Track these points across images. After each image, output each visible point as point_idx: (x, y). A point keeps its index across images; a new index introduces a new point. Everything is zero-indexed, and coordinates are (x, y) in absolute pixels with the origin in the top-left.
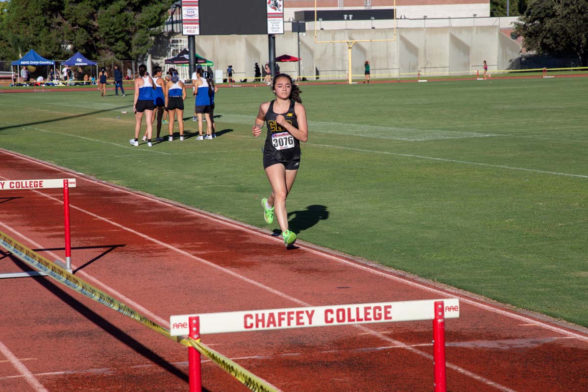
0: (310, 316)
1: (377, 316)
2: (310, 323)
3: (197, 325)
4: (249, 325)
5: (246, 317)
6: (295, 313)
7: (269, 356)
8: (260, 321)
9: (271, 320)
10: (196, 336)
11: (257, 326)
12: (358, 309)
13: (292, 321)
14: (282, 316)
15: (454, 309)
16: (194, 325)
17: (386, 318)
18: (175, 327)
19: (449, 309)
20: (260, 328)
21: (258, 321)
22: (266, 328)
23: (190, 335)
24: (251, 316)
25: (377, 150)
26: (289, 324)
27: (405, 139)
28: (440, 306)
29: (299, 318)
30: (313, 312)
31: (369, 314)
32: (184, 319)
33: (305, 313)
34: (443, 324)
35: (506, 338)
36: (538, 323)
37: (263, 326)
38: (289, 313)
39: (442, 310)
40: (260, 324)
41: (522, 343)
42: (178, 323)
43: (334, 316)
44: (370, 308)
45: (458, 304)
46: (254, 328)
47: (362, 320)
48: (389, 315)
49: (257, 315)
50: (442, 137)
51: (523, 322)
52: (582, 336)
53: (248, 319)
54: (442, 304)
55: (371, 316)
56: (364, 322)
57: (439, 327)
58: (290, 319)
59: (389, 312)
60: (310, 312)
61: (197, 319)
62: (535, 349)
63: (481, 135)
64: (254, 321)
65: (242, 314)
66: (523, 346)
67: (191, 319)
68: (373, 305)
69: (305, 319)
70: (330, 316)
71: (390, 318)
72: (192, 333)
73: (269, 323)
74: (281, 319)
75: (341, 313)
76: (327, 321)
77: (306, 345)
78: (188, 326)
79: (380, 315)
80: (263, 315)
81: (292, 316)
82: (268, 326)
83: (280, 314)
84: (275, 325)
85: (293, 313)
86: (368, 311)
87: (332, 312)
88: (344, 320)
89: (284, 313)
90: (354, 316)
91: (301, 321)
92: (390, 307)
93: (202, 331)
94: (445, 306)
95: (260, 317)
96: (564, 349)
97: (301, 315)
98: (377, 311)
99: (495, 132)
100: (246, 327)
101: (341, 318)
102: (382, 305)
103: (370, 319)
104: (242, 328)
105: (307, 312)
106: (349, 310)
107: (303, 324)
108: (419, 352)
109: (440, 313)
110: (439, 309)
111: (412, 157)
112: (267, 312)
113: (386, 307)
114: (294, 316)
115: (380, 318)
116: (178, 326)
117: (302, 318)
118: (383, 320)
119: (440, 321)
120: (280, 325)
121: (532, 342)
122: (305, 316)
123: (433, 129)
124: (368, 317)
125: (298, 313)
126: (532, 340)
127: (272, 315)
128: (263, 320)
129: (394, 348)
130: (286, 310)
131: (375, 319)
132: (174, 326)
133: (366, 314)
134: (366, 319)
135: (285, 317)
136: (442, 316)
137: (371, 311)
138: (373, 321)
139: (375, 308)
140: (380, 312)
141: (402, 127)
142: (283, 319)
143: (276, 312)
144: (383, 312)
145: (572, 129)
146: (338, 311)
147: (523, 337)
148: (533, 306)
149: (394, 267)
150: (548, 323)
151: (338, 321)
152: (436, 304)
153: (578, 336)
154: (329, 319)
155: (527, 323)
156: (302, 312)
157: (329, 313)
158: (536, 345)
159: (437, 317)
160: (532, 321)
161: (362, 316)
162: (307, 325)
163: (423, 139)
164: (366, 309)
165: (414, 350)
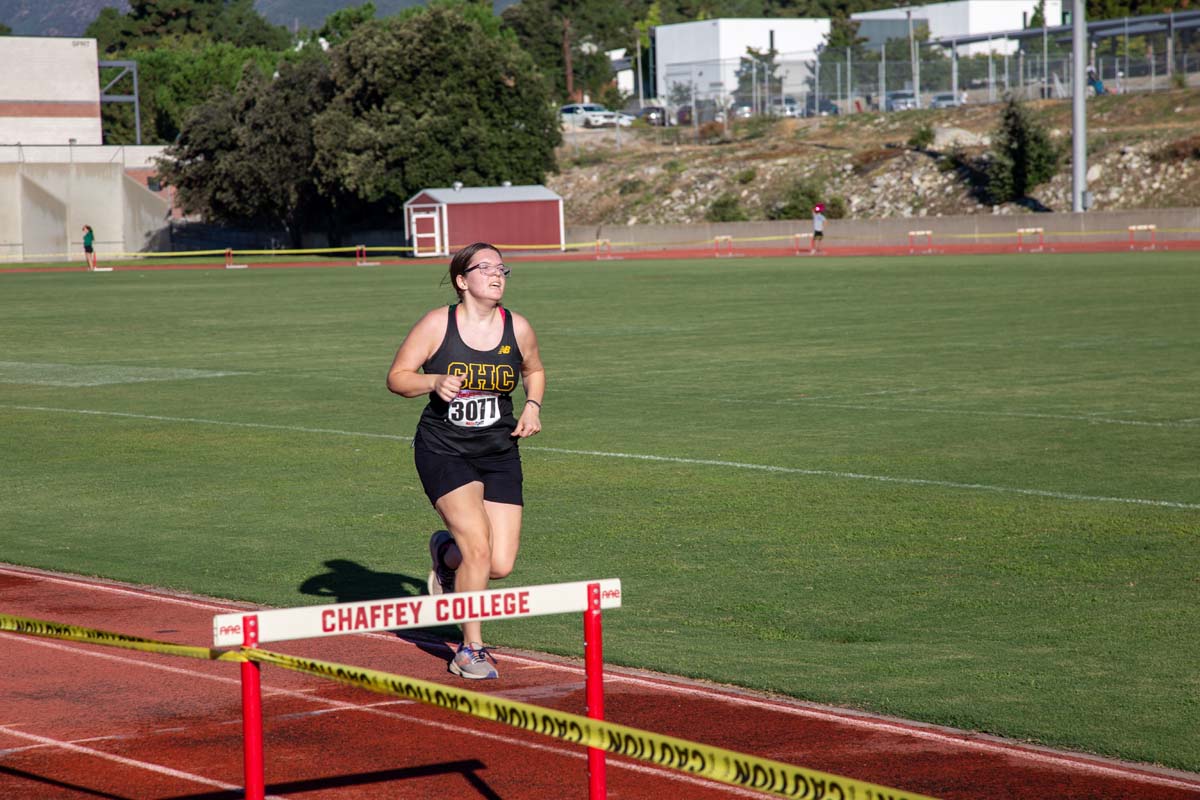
0: (416, 611)
1: (510, 609)
2: (416, 621)
3: (255, 629)
4: (329, 626)
5: (325, 614)
6: (395, 607)
7: (132, 735)
8: (345, 619)
9: (361, 618)
10: (254, 646)
11: (341, 628)
12: (482, 598)
13: (377, 620)
14: (377, 612)
15: (614, 594)
16: (250, 628)
17: (522, 611)
18: (223, 633)
19: (608, 595)
20: (346, 630)
21: (342, 620)
22: (353, 631)
23: (245, 644)
24: (331, 613)
25: (16, 403)
26: (386, 624)
27: (58, 383)
28: (595, 591)
29: (400, 614)
30: (420, 604)
31: (497, 605)
32: (236, 619)
33: (409, 606)
34: (598, 617)
35: (512, 687)
36: (543, 665)
37: (350, 628)
38: (387, 607)
39: (598, 596)
40: (345, 624)
41: (543, 692)
42: (227, 627)
43: (449, 610)
44: (498, 596)
45: (619, 589)
46: (337, 632)
47: (487, 614)
48: (525, 607)
49: (340, 611)
50: (133, 379)
51: (517, 664)
52: (627, 679)
53: (328, 617)
54: (598, 587)
55: (500, 608)
56: (491, 617)
57: (594, 622)
58: (387, 616)
59: (526, 602)
60: (416, 605)
61: (255, 618)
62: (567, 699)
63: (208, 375)
64: (335, 620)
65: (319, 610)
66: (547, 696)
67: (245, 620)
68: (503, 592)
69: (409, 617)
70: (444, 610)
71: (527, 611)
72: (249, 641)
73: (358, 622)
74: (374, 617)
75: (459, 605)
76: (439, 618)
77: (183, 715)
78: (242, 630)
79: (513, 606)
80: (349, 611)
81: (390, 611)
82: (357, 627)
83: (373, 609)
84: (366, 626)
85: (391, 606)
86: (497, 601)
87: (445, 603)
88: (462, 616)
89: (378, 608)
90: (477, 609)
91: (403, 618)
92: (527, 594)
93: (262, 638)
94: (602, 590)
95: (345, 615)
96: (613, 697)
97: (403, 610)
98: (510, 601)
99: (232, 369)
100: (325, 630)
101: (459, 613)
102: (516, 591)
103: (499, 613)
104: (319, 632)
105: (412, 605)
106: (470, 600)
107: (406, 622)
108: (388, 714)
109: (596, 602)
110: (593, 595)
111: (104, 416)
112: (355, 606)
113: (522, 595)
114: (393, 611)
115: (513, 611)
116: (227, 631)
117: (404, 614)
118: (517, 614)
119: (595, 612)
120: (373, 625)
121: (556, 690)
122: (408, 610)
123: (100, 364)
124: (497, 609)
125: (399, 606)
126: (555, 687)
127: (361, 611)
128: (349, 619)
129: (340, 711)
130: (383, 603)
131: (507, 612)
132: (221, 631)
133: (495, 605)
134: (495, 613)
135: (381, 612)
136: (597, 607)
137: (500, 601)
138: (504, 616)
139: (507, 596)
140: (513, 602)
141: (32, 361)
142: (378, 616)
143: (367, 605)
144: (517, 602)
145: (372, 362)
146: (455, 601)
147: (536, 684)
148: (516, 641)
149: (229, 597)
150: (557, 663)
151: (456, 617)
152: (590, 588)
153: (622, 679)
154: (443, 615)
155: (526, 665)
156: (405, 605)
157: (442, 606)
158: (565, 694)
159: (592, 607)
160: (531, 662)
161: (488, 608)
162: (411, 624)
163: (96, 383)
164: (494, 597)
165: (378, 712)
